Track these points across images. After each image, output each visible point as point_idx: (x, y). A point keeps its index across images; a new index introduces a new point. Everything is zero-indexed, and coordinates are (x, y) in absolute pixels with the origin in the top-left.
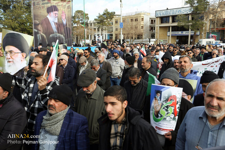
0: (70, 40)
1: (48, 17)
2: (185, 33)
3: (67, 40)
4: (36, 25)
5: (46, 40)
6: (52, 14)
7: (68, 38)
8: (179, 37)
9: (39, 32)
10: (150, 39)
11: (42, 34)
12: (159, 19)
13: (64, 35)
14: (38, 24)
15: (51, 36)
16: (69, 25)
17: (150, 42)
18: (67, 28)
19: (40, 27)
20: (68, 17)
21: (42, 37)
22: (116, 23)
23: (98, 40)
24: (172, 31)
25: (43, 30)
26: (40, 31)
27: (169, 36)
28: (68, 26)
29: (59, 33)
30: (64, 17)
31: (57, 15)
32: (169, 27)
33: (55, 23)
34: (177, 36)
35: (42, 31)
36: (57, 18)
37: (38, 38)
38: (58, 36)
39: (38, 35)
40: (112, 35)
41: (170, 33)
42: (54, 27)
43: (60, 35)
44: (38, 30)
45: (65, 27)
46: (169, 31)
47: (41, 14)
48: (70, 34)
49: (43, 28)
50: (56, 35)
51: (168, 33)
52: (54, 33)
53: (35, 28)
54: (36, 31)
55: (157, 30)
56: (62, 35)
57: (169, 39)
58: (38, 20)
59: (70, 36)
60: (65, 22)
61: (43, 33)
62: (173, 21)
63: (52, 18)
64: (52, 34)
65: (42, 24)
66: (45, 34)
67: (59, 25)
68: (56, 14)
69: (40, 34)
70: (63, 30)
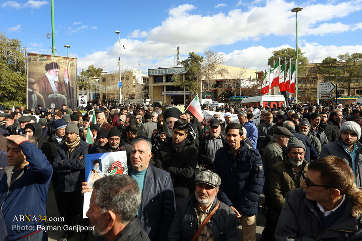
0: (73, 101)
1: (47, 75)
2: (179, 93)
3: (69, 101)
4: (31, 84)
5: (44, 102)
6: (52, 72)
7: (71, 98)
8: (174, 97)
9: (35, 92)
10: (145, 100)
11: (38, 94)
12: (152, 78)
13: (66, 95)
14: (34, 83)
15: (50, 96)
16: (73, 85)
17: (145, 103)
18: (69, 87)
19: (35, 86)
20: (72, 76)
21: (39, 98)
22: (103, 81)
23: (82, 100)
24: (166, 91)
25: (40, 90)
26: (36, 90)
27: (164, 96)
28: (71, 85)
29: (60, 93)
30: (66, 76)
31: (58, 73)
32: (163, 87)
33: (55, 82)
34: (172, 96)
35: (38, 90)
36: (58, 77)
37: (33, 99)
38: (58, 96)
39: (33, 96)
40: (98, 95)
41: (165, 93)
42: (54, 87)
43: (62, 95)
44: (33, 89)
45: (68, 86)
46: (164, 91)
47: (38, 71)
48: (73, 94)
49: (39, 87)
50: (57, 96)
51: (163, 92)
52: (53, 93)
53: (29, 88)
54: (31, 90)
55: (151, 90)
56: (64, 96)
57: (164, 99)
58: (33, 78)
59: (73, 96)
60: (67, 82)
61: (40, 93)
62: (167, 81)
63: (52, 77)
64: (51, 94)
65: (38, 83)
66: (42, 94)
67: (61, 85)
68: (56, 72)
69: (36, 94)
70: (65, 90)
